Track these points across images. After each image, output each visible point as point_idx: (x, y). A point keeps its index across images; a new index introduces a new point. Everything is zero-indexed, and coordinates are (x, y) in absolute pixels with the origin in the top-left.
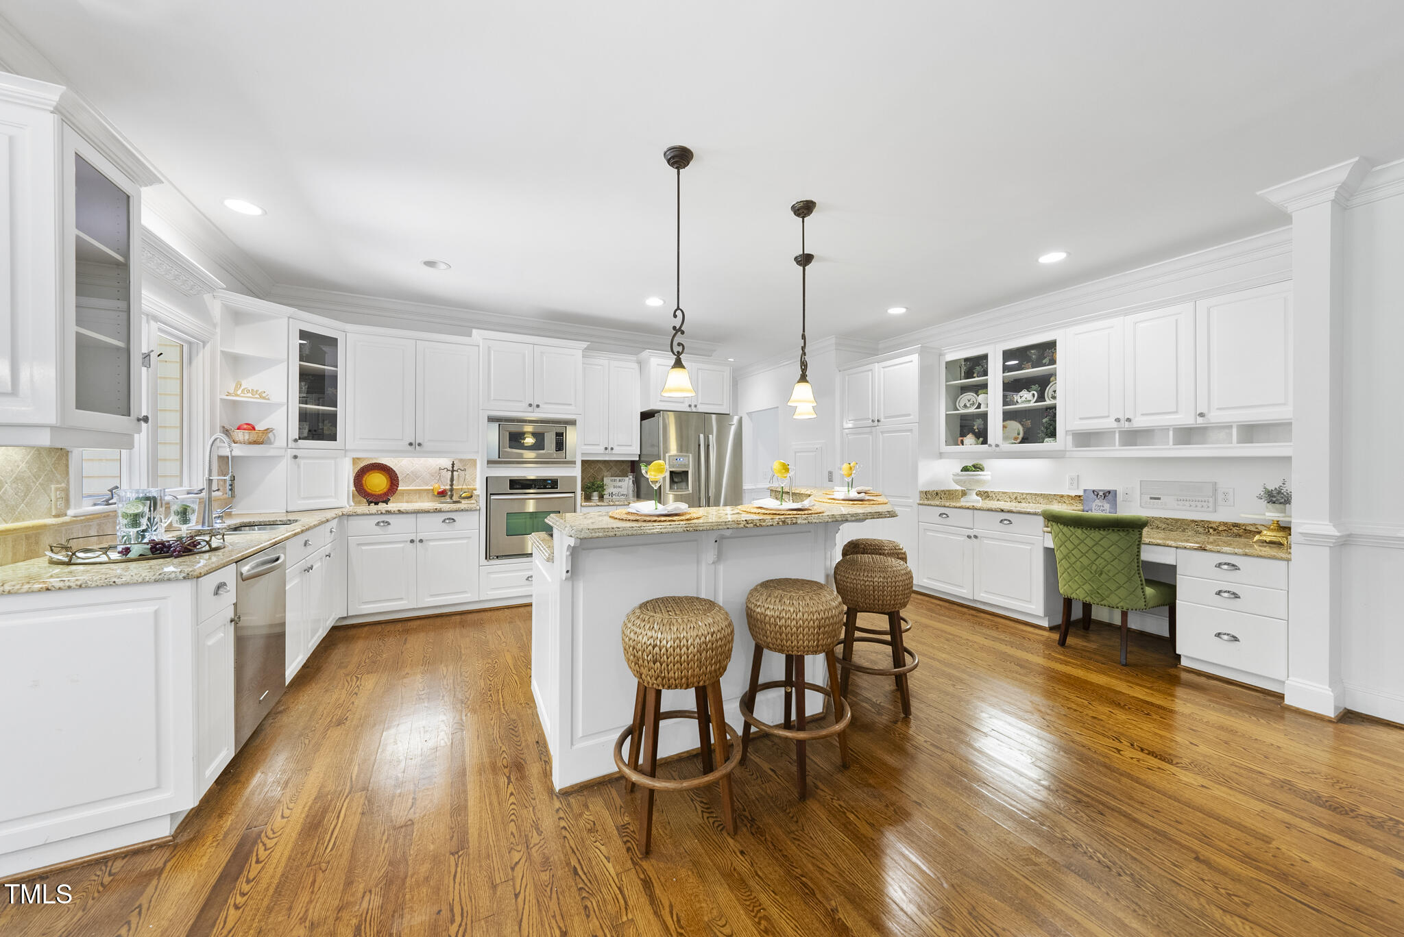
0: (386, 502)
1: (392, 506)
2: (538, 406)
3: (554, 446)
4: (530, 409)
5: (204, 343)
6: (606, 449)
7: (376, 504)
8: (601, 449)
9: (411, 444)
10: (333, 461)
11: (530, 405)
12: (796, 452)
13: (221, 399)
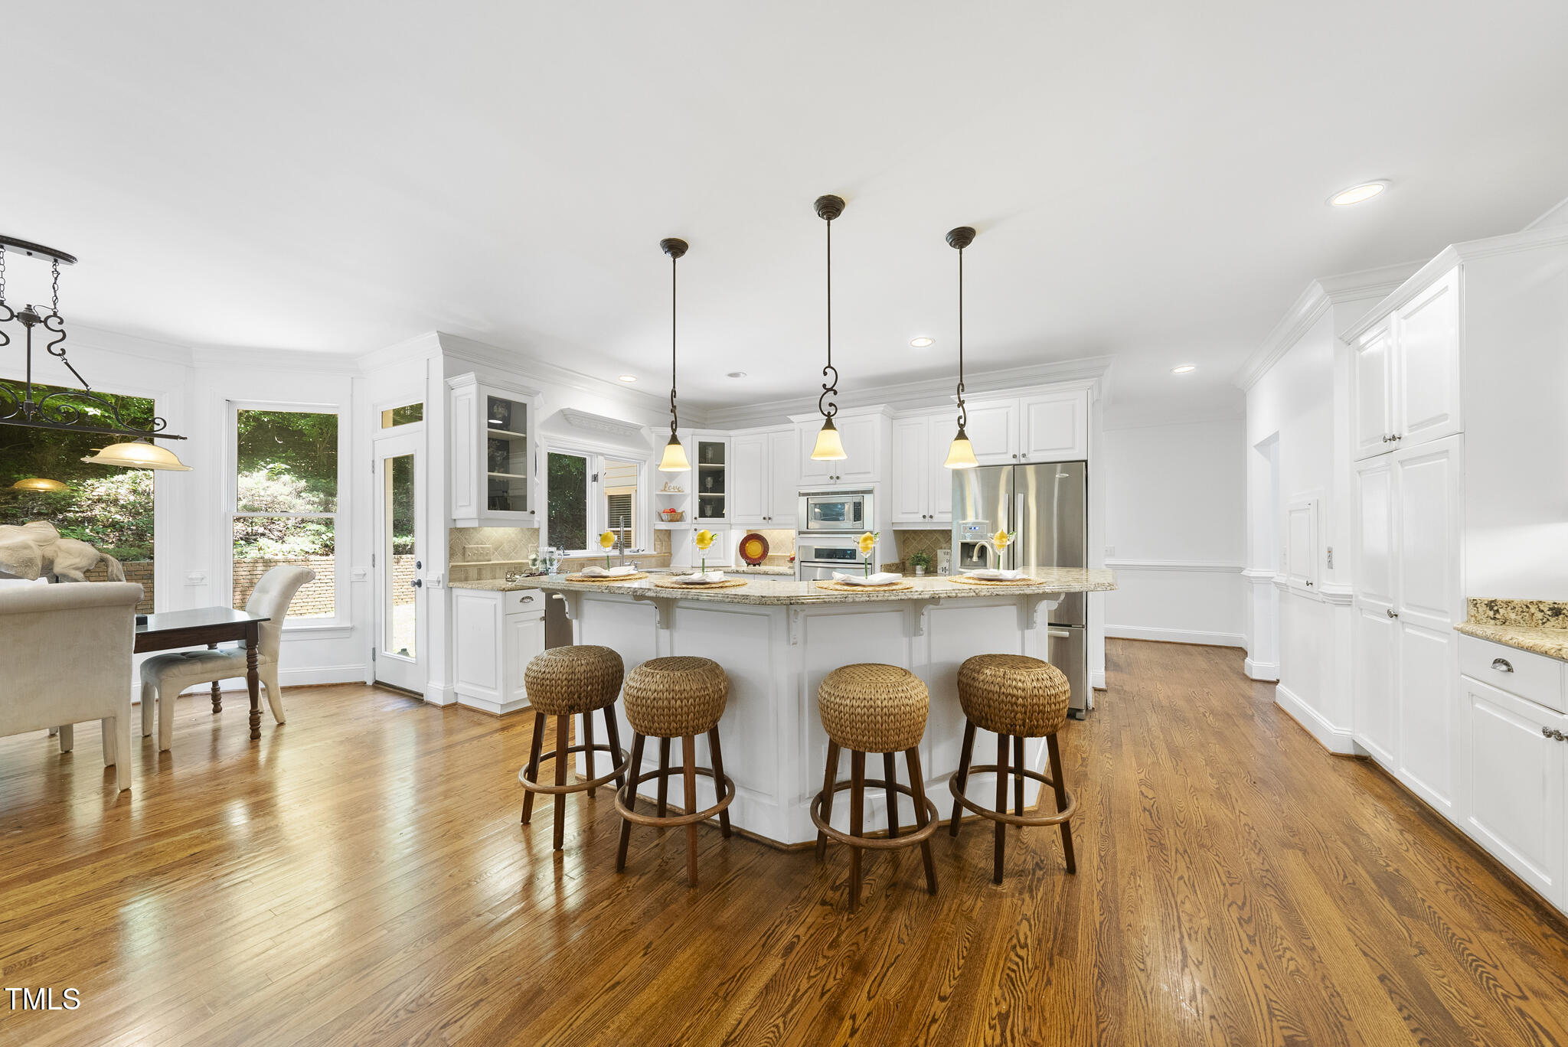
0: (759, 564)
1: (763, 568)
2: (838, 478)
3: (852, 516)
4: (832, 481)
5: (645, 461)
6: (924, 517)
7: (754, 565)
8: (919, 518)
9: (764, 518)
10: (722, 533)
11: (831, 478)
12: (1290, 512)
13: (657, 495)
